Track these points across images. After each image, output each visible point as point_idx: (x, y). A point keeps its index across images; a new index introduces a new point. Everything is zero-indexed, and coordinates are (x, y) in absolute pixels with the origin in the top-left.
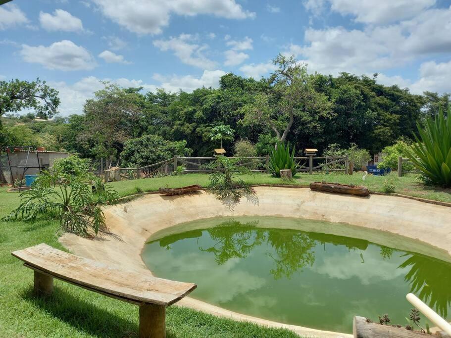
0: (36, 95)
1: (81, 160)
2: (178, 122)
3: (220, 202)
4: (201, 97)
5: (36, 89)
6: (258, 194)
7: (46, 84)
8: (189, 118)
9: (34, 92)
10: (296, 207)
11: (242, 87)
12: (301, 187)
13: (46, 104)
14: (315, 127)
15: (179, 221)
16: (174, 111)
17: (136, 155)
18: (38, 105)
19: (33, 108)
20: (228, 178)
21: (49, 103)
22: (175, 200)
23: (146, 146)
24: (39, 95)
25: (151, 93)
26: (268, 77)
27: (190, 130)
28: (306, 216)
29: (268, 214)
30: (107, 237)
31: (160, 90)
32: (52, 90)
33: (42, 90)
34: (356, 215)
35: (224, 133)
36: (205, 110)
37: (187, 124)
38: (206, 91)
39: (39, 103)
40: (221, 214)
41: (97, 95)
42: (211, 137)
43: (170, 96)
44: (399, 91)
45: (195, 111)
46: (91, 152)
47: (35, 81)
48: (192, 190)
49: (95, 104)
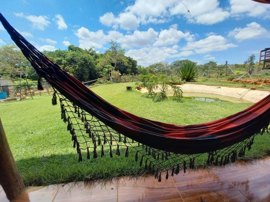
4: (62, 54)
11: (80, 51)
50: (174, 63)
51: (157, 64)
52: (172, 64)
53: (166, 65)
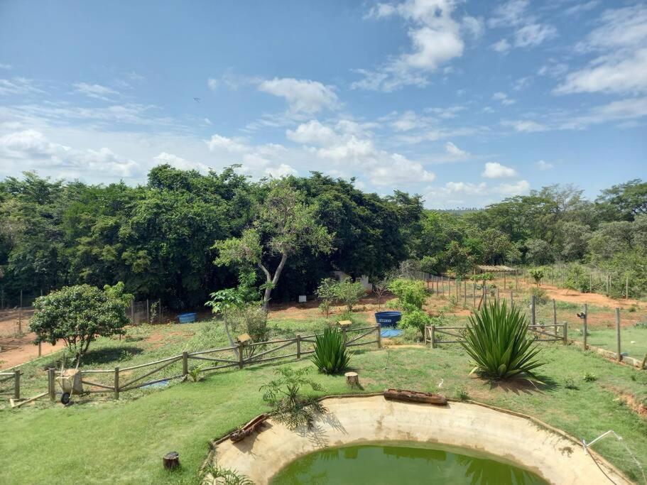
3: (294, 433)
8: (110, 235)
10: (376, 425)
12: (373, 395)
20: (292, 396)
25: (13, 179)
27: (113, 255)
28: (392, 437)
29: (350, 439)
31: (29, 175)
36: (136, 226)
40: (301, 450)
44: (379, 200)
45: (117, 226)
53: (572, 203)
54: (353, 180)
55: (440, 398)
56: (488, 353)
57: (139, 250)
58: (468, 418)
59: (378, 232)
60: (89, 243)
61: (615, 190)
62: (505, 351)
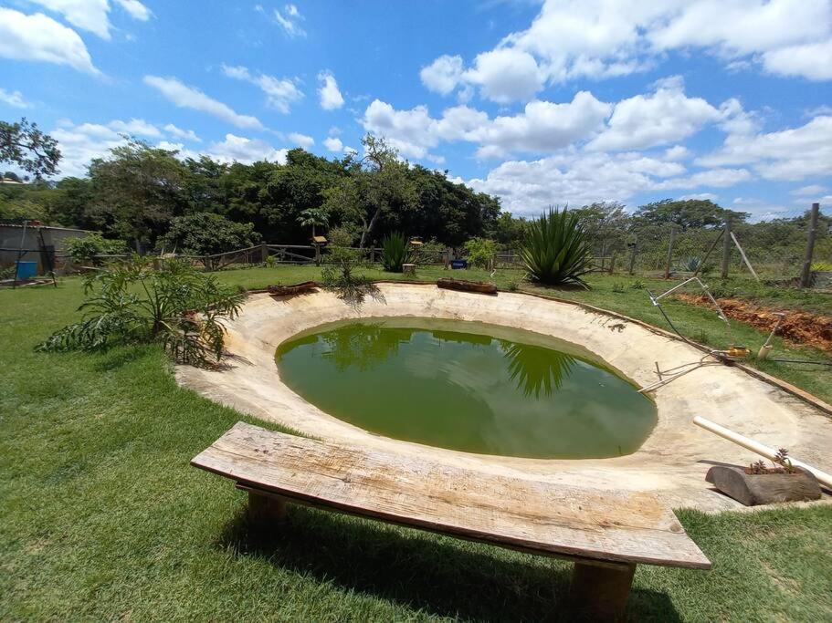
0: (20, 142)
1: (108, 241)
2: (235, 200)
3: (342, 302)
4: (266, 171)
5: (20, 134)
6: (383, 292)
7: (37, 128)
8: (251, 195)
9: (18, 139)
10: (426, 306)
11: (314, 165)
12: (427, 284)
13: (38, 157)
14: (393, 218)
15: (300, 328)
16: (229, 186)
17: (191, 239)
18: (24, 158)
19: (16, 162)
20: (346, 273)
21: (43, 157)
22: (289, 301)
23: (204, 227)
24: (25, 144)
25: (191, 160)
26: (341, 158)
27: (254, 210)
28: (439, 316)
29: (398, 314)
30: (230, 362)
31: (204, 157)
32: (47, 138)
33: (30, 136)
34: (487, 313)
35: (318, 219)
36: (271, 189)
37: (250, 203)
38: (271, 165)
39: (25, 154)
40: (346, 316)
41: (115, 152)
42: (301, 222)
43: (219, 167)
44: (465, 189)
45: (258, 189)
46: (109, 229)
47: (19, 122)
48: (307, 288)
49: (108, 166)
50: (646, 208)
51: (579, 212)
52: (638, 213)
53: (615, 215)
54: (446, 172)
55: (490, 286)
56: (543, 253)
57: (273, 208)
58: (516, 304)
59: (463, 214)
60: (238, 202)
61: (650, 207)
62: (560, 251)
